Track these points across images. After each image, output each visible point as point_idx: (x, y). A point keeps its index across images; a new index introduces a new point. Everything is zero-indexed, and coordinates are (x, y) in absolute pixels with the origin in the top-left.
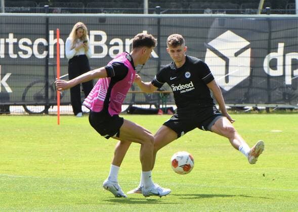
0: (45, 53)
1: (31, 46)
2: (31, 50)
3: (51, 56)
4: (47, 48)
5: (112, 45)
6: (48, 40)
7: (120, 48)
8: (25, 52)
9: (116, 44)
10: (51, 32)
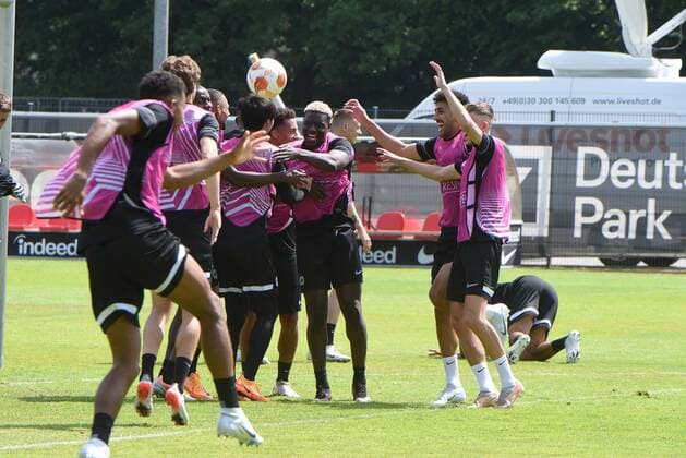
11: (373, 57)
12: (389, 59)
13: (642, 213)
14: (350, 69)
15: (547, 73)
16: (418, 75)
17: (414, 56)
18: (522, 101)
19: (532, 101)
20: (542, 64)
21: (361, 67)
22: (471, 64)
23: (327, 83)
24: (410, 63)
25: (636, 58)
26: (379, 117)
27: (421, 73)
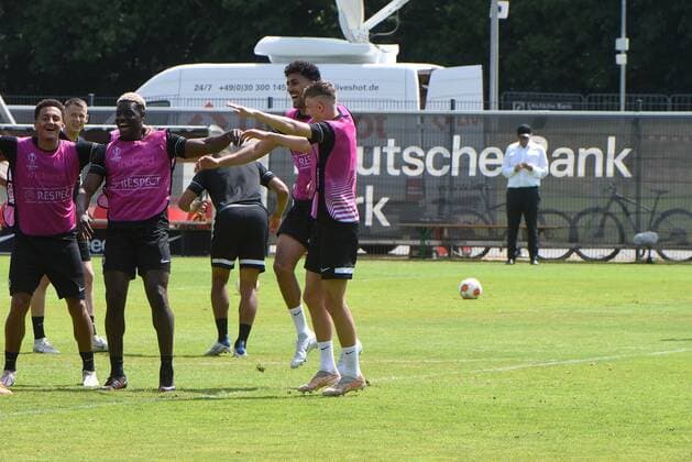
0: (446, 168)
1: (423, 159)
2: (422, 164)
3: (455, 173)
4: (449, 161)
5: (555, 158)
6: (451, 151)
7: (570, 161)
8: (413, 167)
9: (564, 156)
10: (457, 139)
11: (89, 44)
12: (105, 46)
13: (361, 200)
14: (65, 55)
15: (264, 59)
16: (134, 62)
17: (129, 42)
18: (239, 87)
19: (249, 87)
20: (258, 51)
21: (76, 54)
22: (187, 51)
23: (42, 70)
24: (125, 50)
25: (353, 44)
26: (95, 105)
27: (137, 60)
